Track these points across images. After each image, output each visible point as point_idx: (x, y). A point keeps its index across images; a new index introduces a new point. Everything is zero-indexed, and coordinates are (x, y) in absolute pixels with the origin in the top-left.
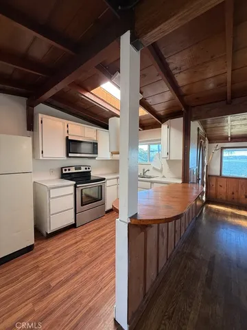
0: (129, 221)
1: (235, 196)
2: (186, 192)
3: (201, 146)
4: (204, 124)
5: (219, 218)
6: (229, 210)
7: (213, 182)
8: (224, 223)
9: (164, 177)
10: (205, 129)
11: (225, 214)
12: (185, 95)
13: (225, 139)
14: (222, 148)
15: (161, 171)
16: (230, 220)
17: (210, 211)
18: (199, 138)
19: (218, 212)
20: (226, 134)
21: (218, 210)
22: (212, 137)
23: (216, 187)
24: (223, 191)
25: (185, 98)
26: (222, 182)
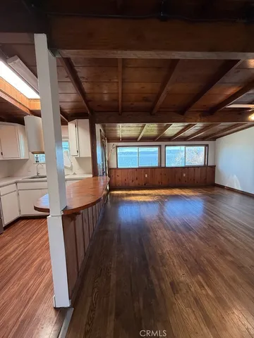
0: (62, 214)
1: (127, 182)
2: (96, 184)
3: (103, 146)
4: (104, 127)
5: (120, 199)
6: (124, 192)
7: (113, 173)
8: (123, 201)
9: (75, 174)
10: (104, 131)
11: (122, 196)
12: (90, 101)
13: (118, 140)
14: (117, 147)
15: (71, 169)
16: (125, 199)
17: (113, 196)
18: (102, 138)
19: (118, 196)
20: (118, 136)
21: (118, 194)
22: (110, 138)
23: (115, 178)
24: (120, 179)
25: (90, 103)
26: (119, 173)
